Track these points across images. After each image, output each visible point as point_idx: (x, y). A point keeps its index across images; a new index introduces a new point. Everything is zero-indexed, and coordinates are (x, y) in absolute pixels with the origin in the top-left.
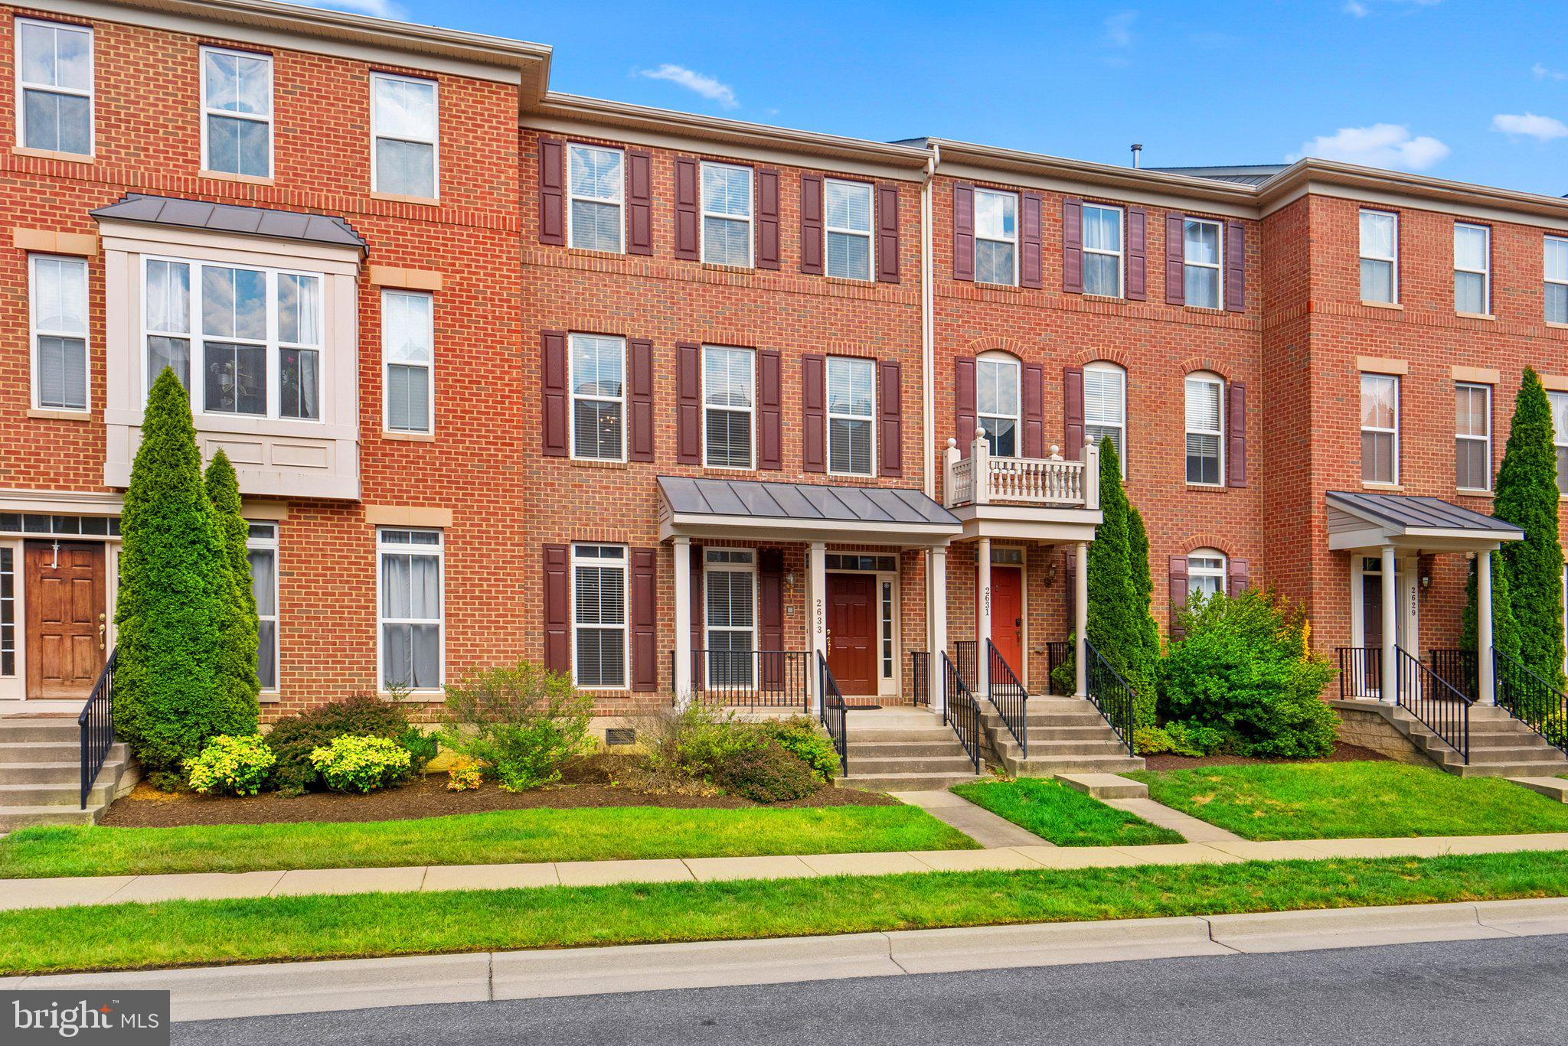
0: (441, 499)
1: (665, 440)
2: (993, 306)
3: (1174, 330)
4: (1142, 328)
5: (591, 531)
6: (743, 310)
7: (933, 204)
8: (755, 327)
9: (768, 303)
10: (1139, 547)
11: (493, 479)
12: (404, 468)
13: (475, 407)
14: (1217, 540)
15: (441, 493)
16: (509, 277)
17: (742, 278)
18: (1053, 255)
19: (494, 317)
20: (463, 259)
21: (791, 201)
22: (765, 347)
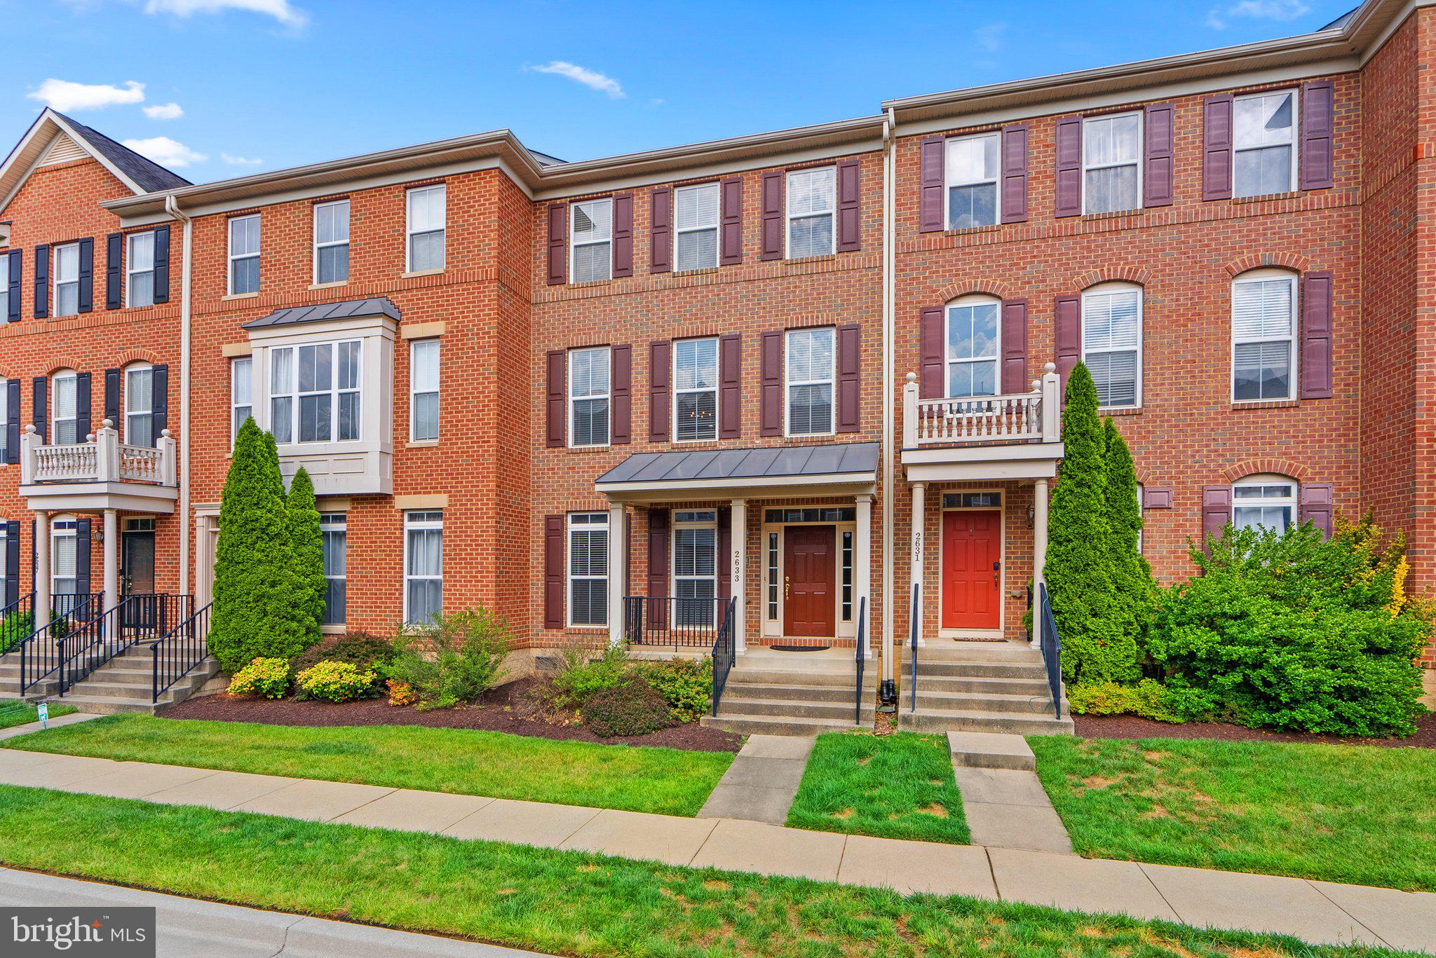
1: (640, 423)
2: (967, 250)
3: (1215, 229)
4: (1165, 236)
5: (584, 503)
6: (707, 305)
7: (897, 166)
8: (718, 317)
9: (731, 294)
11: (476, 469)
12: (419, 467)
13: (464, 416)
14: (1282, 463)
15: (442, 483)
17: (707, 277)
18: (1042, 182)
19: (479, 347)
20: (459, 308)
21: (753, 200)
22: (727, 333)
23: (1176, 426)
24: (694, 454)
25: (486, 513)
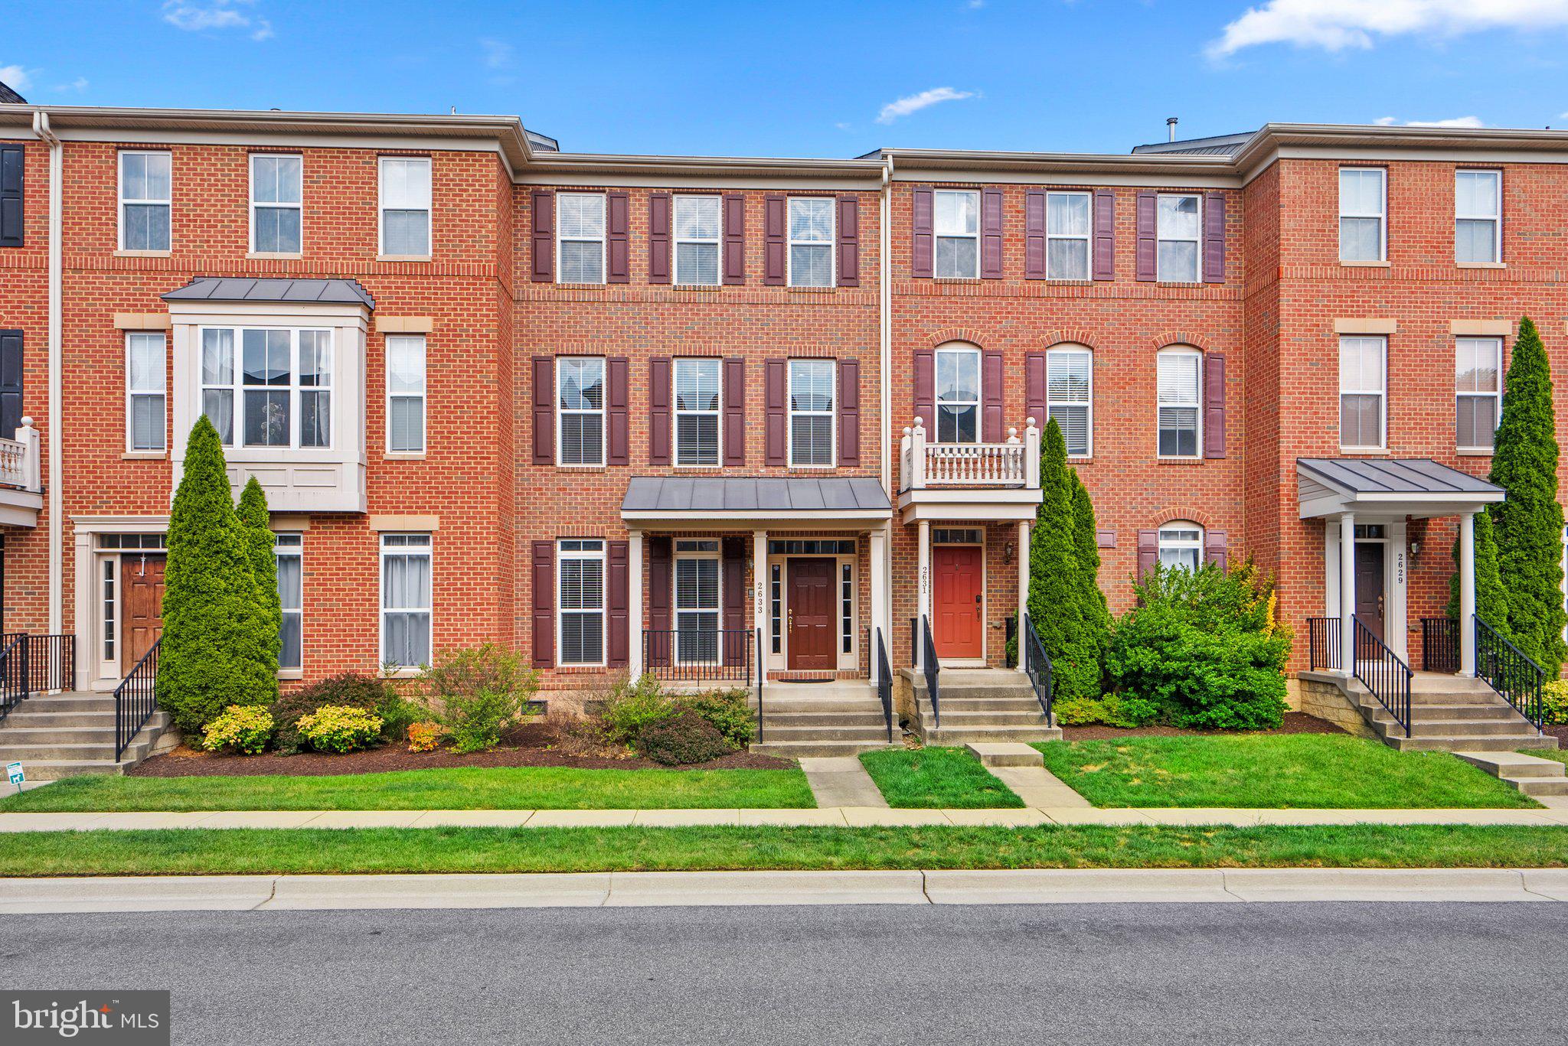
0: (430, 508)
1: (639, 444)
2: (953, 299)
3: (1145, 306)
4: (1109, 307)
5: (573, 528)
6: (710, 324)
7: (892, 209)
8: (721, 338)
9: (734, 315)
10: (1086, 523)
11: (473, 488)
12: (401, 483)
13: (458, 428)
14: (1192, 512)
15: (430, 502)
16: (488, 316)
17: (710, 295)
18: (1014, 245)
19: (475, 351)
20: (450, 304)
21: (756, 221)
22: (730, 356)
23: (1118, 476)
24: (698, 480)
25: (486, 538)
